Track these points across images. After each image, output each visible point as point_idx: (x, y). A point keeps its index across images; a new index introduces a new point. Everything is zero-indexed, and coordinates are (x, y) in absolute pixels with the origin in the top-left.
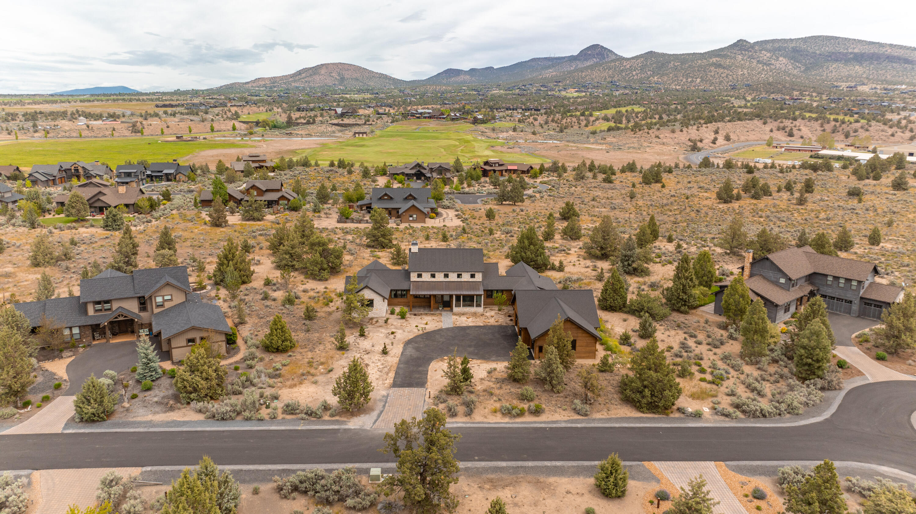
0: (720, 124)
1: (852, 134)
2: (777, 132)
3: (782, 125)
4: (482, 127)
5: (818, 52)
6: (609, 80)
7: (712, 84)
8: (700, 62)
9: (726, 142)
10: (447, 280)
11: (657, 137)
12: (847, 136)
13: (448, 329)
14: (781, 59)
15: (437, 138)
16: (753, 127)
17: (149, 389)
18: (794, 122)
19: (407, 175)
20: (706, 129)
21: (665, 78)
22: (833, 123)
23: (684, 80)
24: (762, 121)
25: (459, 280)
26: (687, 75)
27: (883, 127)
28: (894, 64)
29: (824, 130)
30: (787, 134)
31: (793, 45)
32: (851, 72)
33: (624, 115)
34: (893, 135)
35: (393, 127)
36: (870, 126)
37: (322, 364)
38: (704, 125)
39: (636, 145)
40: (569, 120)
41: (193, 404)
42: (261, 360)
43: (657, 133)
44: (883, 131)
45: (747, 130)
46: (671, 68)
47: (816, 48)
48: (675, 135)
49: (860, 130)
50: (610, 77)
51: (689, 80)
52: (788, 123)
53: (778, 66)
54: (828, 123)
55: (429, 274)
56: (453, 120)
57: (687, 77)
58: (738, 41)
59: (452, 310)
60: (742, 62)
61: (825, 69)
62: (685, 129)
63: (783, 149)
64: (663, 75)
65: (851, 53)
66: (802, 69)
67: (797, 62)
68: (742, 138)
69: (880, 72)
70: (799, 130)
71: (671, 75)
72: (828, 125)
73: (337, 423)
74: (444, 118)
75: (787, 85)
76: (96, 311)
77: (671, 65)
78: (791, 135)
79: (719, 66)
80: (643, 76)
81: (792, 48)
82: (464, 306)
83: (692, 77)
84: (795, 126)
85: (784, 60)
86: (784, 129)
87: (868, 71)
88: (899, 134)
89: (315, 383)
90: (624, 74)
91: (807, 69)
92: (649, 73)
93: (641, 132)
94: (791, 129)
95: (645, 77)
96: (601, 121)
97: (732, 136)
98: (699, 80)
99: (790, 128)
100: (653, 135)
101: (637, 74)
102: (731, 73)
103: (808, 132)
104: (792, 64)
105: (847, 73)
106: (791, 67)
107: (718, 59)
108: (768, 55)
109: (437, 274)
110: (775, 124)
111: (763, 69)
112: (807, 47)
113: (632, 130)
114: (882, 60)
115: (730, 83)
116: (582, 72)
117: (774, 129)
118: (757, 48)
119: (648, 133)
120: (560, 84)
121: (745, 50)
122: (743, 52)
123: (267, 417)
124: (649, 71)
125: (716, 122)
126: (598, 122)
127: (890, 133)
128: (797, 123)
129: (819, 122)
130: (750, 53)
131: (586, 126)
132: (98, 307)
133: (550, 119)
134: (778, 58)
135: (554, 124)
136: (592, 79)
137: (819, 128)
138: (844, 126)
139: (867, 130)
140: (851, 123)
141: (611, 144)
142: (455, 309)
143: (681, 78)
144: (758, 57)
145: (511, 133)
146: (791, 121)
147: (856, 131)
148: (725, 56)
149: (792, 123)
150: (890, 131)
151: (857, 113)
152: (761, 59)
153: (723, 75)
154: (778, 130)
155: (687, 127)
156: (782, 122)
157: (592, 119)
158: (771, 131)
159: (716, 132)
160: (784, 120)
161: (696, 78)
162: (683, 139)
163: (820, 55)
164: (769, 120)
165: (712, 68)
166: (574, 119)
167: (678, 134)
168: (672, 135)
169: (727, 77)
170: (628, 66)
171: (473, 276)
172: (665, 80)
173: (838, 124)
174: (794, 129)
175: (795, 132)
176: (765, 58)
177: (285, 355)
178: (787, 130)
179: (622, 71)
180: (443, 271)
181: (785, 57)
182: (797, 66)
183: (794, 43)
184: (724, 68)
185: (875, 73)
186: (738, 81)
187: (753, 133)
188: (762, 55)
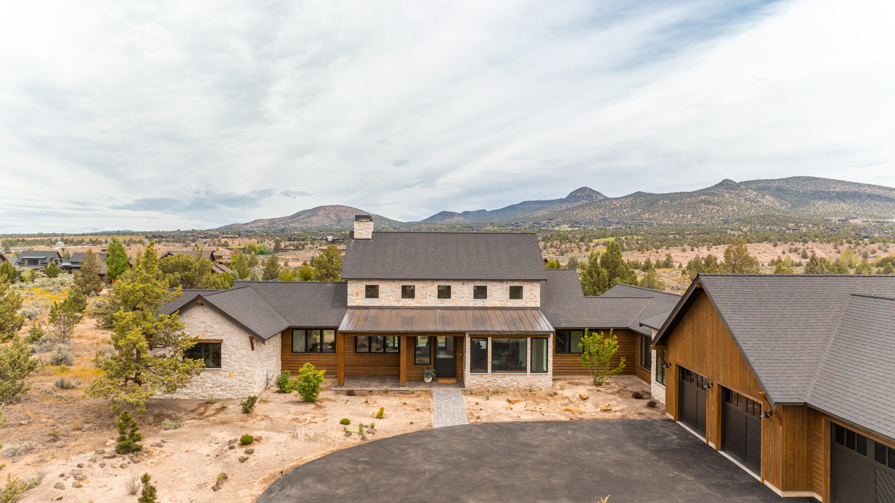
1: (870, 255)
3: (793, 247)
5: (801, 191)
6: (601, 217)
7: (703, 219)
8: (689, 199)
10: (446, 303)
12: (865, 257)
13: (451, 431)
14: (767, 197)
16: (763, 249)
18: (806, 245)
20: (716, 250)
21: (657, 215)
23: (675, 216)
24: (772, 244)
25: (480, 303)
26: (677, 211)
28: (876, 202)
29: (839, 252)
30: (801, 256)
31: (776, 185)
32: (837, 208)
36: (888, 247)
38: (714, 247)
45: (758, 252)
46: (661, 205)
47: (799, 187)
48: (686, 254)
49: (878, 251)
50: (601, 214)
51: (681, 216)
52: (799, 245)
53: (765, 203)
55: (396, 288)
57: (678, 213)
58: (724, 181)
59: (460, 382)
60: (731, 199)
61: (811, 206)
62: (695, 249)
64: (653, 212)
65: (833, 192)
66: (789, 206)
67: (783, 200)
69: (866, 208)
70: (813, 252)
71: (662, 212)
72: (842, 247)
77: (661, 202)
78: (805, 256)
79: (709, 203)
80: (634, 213)
81: (776, 187)
82: (495, 369)
83: (683, 213)
84: (808, 248)
85: (770, 197)
86: (796, 251)
87: (853, 208)
91: (793, 207)
92: (639, 210)
93: (649, 252)
94: (804, 251)
95: (636, 214)
96: (603, 246)
98: (690, 216)
99: (802, 250)
101: (628, 212)
102: (721, 209)
103: (822, 253)
104: (778, 201)
105: (833, 210)
106: (777, 204)
107: (706, 197)
108: (754, 193)
109: (418, 287)
110: (786, 247)
111: (752, 206)
112: (790, 186)
113: (639, 251)
114: (864, 198)
115: (722, 218)
116: (575, 210)
117: (786, 251)
118: (742, 187)
119: (657, 252)
120: (553, 221)
121: (732, 189)
122: (730, 191)
124: (639, 208)
128: (809, 244)
129: (832, 244)
130: (737, 192)
131: (587, 250)
133: (549, 245)
134: (764, 196)
135: (553, 249)
136: (584, 216)
137: (833, 250)
139: (886, 251)
140: (866, 244)
142: (471, 380)
143: (672, 214)
144: (745, 195)
146: (802, 243)
147: (874, 252)
148: (713, 194)
149: (803, 245)
151: (866, 237)
152: (748, 197)
153: (713, 211)
154: (790, 252)
155: (697, 247)
156: (793, 245)
157: (592, 244)
158: (783, 253)
160: (795, 243)
161: (687, 214)
163: (804, 193)
164: (779, 243)
165: (702, 205)
166: (575, 244)
168: (683, 254)
169: (717, 212)
170: (618, 205)
171: (516, 293)
176: (752, 196)
178: (800, 251)
179: (612, 209)
180: (436, 284)
181: (771, 195)
182: (784, 204)
183: (777, 183)
184: (713, 204)
185: (861, 209)
186: (729, 216)
187: (765, 254)
188: (748, 193)
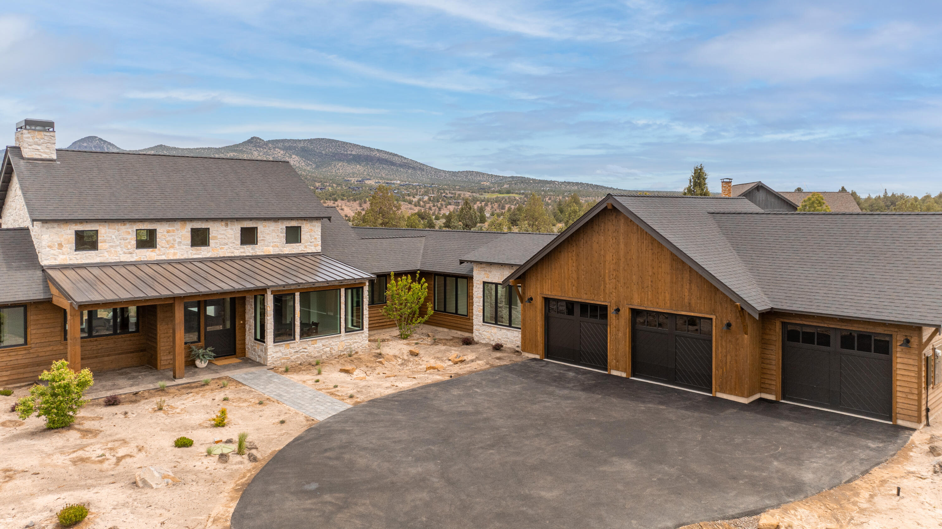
5: (323, 152)
10: (203, 252)
14: (294, 156)
18: (336, 203)
25: (248, 250)
27: (410, 206)
28: (384, 166)
32: (354, 170)
44: (411, 209)
47: (322, 149)
55: (127, 234)
58: (252, 138)
61: (333, 167)
65: (350, 155)
66: (314, 166)
67: (308, 160)
69: (376, 171)
70: (342, 209)
72: (365, 205)
81: (301, 147)
82: (303, 334)
84: (338, 206)
85: (297, 157)
87: (367, 170)
91: (317, 167)
103: (350, 211)
104: (304, 161)
105: (351, 171)
106: (303, 164)
107: (236, 154)
108: (282, 152)
109: (162, 230)
112: (314, 147)
114: (375, 161)
118: (270, 145)
121: (260, 147)
122: (258, 149)
129: (357, 202)
130: (265, 150)
134: (291, 155)
144: (273, 154)
146: (332, 202)
148: (241, 151)
149: (334, 203)
152: (276, 156)
160: (326, 201)
163: (326, 155)
171: (293, 235)
176: (279, 155)
180: (189, 226)
181: (297, 155)
182: (309, 164)
183: (302, 143)
185: (373, 171)
188: (276, 152)
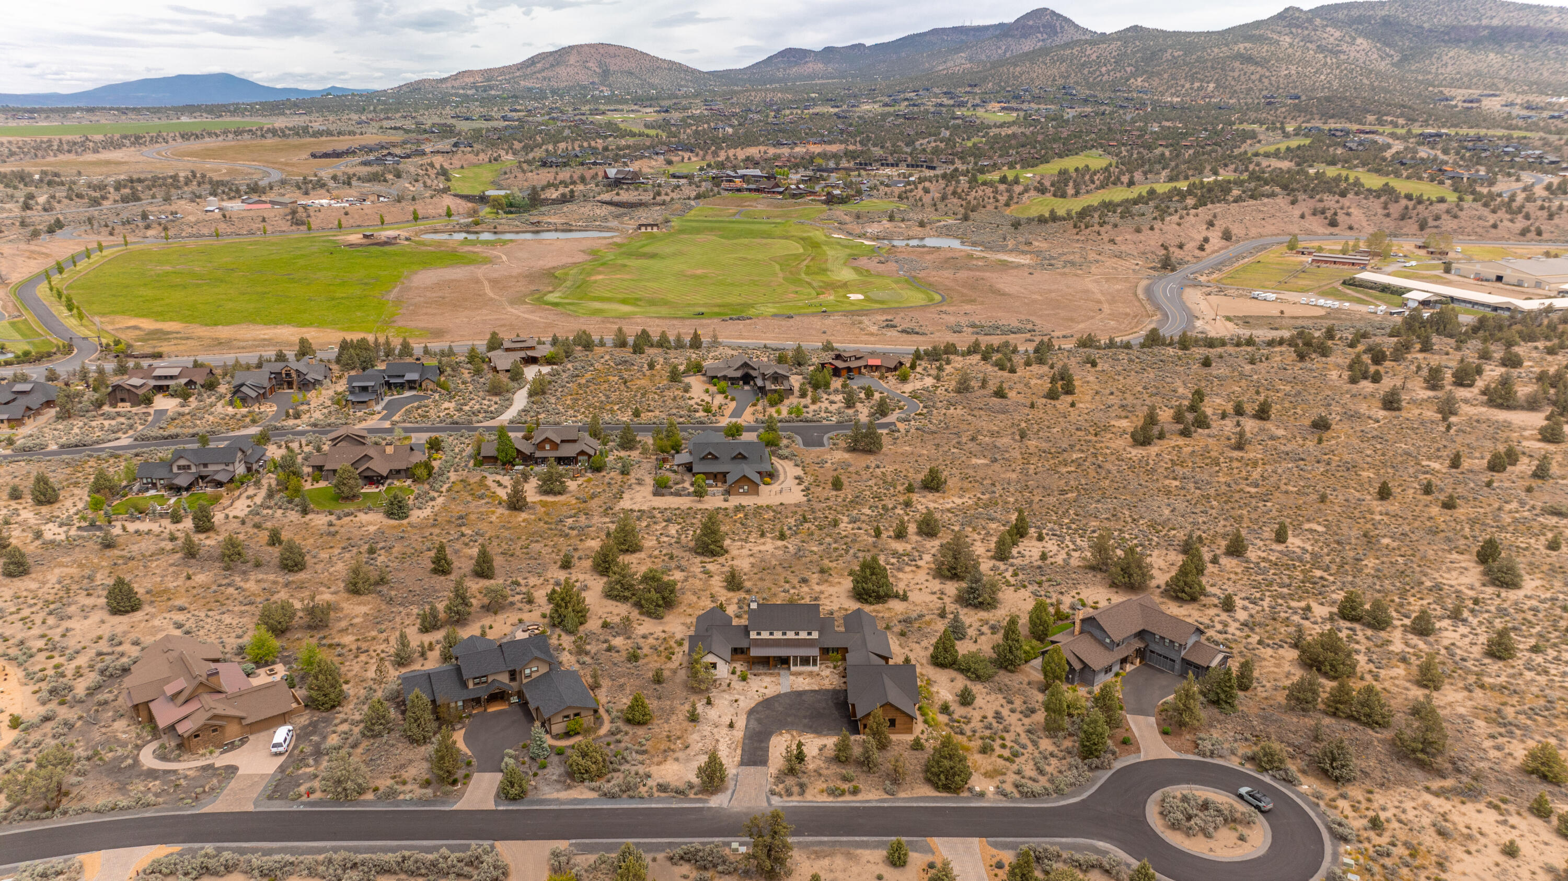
0: (1219, 208)
1: (1431, 223)
2: (1312, 218)
3: (1320, 206)
4: (839, 211)
5: (1426, 25)
6: (1060, 82)
7: (1233, 93)
8: (1216, 50)
9: (1224, 243)
10: (785, 638)
11: (1112, 241)
12: (1423, 226)
13: (785, 694)
14: (1359, 41)
15: (769, 236)
16: (1273, 211)
17: (545, 767)
18: (1342, 200)
19: (731, 379)
20: (1193, 220)
21: (1156, 82)
22: (1404, 202)
23: (1188, 86)
24: (1291, 198)
25: (797, 637)
26: (1192, 76)
29: (1388, 215)
30: (1327, 221)
31: (1383, 13)
32: (1480, 65)
33: (1071, 178)
34: (1495, 226)
35: (699, 210)
36: (1461, 210)
37: (679, 738)
38: (1193, 211)
39: (1077, 258)
40: (980, 193)
41: (586, 783)
42: (627, 733)
43: (1112, 233)
44: (1480, 218)
45: (1262, 216)
46: (1168, 60)
47: (1425, 18)
48: (1141, 237)
49: (1444, 216)
50: (1062, 76)
51: (1197, 85)
52: (1330, 202)
53: (1352, 55)
54: (1397, 202)
55: (767, 632)
56: (794, 196)
57: (1193, 79)
58: (1287, 10)
59: (789, 668)
60: (1290, 51)
61: (1434, 60)
62: (1157, 225)
63: (1310, 259)
64: (1151, 75)
65: (1486, 27)
66: (1396, 59)
67: (1388, 45)
68: (1253, 232)
70: (1348, 214)
71: (1166, 76)
73: (699, 800)
74: (780, 193)
75: (1358, 102)
76: (475, 684)
77: (1168, 55)
78: (1333, 224)
79: (1248, 59)
80: (1118, 75)
81: (1383, 18)
82: (800, 666)
83: (1202, 81)
84: (1342, 208)
85: (1365, 43)
86: (1323, 212)
87: (1509, 64)
88: (1507, 223)
89: (677, 760)
90: (1086, 71)
91: (1405, 59)
92: (1128, 69)
94: (1335, 214)
95: (1121, 78)
96: (1032, 193)
97: (1236, 230)
98: (1212, 86)
99: (1332, 211)
100: (1106, 237)
101: (1108, 72)
102: (1267, 74)
104: (1379, 50)
105: (1472, 68)
106: (1375, 56)
107: (1248, 45)
108: (1338, 34)
109: (775, 632)
110: (1310, 204)
111: (1325, 64)
112: (1409, 16)
113: (1075, 226)
115: (1265, 93)
116: (1016, 65)
117: (1307, 213)
118: (1318, 21)
120: (977, 90)
121: (1297, 26)
122: (1294, 30)
123: (646, 795)
124: (1129, 65)
125: (1213, 202)
126: (1026, 195)
127: (1492, 222)
128: (1345, 202)
129: (1383, 199)
130: (1306, 32)
131: (1007, 206)
132: (477, 681)
133: (950, 189)
134: (1354, 39)
135: (955, 200)
136: (1032, 80)
137: (1380, 211)
138: (1420, 208)
139: (1455, 217)
140: (1431, 204)
141: (1038, 253)
142: (793, 668)
143: (1182, 82)
144: (1320, 39)
145: (886, 224)
146: (1337, 197)
147: (1437, 218)
148: (1261, 39)
149: (1338, 202)
150: (1492, 218)
152: (1324, 43)
153: (1253, 77)
154: (1314, 214)
155: (1163, 220)
156: (1321, 201)
157: (1018, 189)
158: (1302, 216)
159: (1211, 224)
160: (1326, 196)
161: (1208, 82)
162: (1152, 243)
163: (1430, 31)
164: (1301, 196)
165: (1237, 64)
166: (989, 191)
167: (1146, 233)
168: (1136, 237)
169: (1260, 80)
170: (1094, 57)
171: (809, 633)
172: (1155, 84)
173: (1411, 204)
174: (1340, 212)
175: (1341, 218)
176: (1332, 40)
177: (645, 727)
178: (1329, 214)
179: (1083, 65)
180: (781, 629)
181: (1366, 37)
182: (1387, 55)
183: (1387, 8)
184: (1256, 63)
185: (1523, 66)
186: (1278, 88)
187: (1272, 221)
188: (1325, 35)
